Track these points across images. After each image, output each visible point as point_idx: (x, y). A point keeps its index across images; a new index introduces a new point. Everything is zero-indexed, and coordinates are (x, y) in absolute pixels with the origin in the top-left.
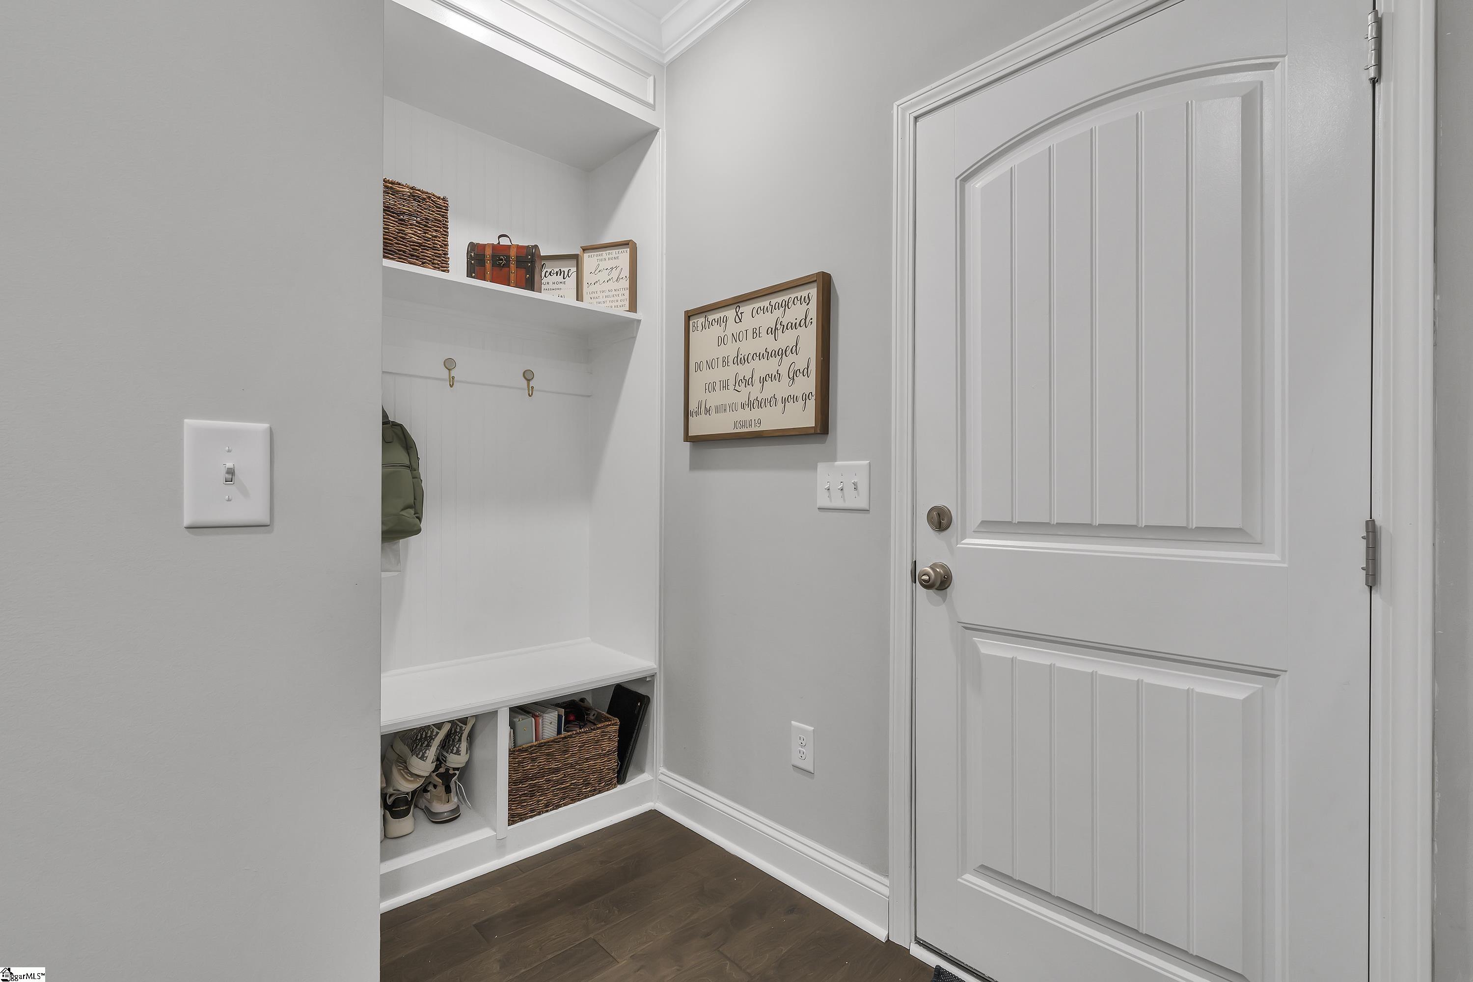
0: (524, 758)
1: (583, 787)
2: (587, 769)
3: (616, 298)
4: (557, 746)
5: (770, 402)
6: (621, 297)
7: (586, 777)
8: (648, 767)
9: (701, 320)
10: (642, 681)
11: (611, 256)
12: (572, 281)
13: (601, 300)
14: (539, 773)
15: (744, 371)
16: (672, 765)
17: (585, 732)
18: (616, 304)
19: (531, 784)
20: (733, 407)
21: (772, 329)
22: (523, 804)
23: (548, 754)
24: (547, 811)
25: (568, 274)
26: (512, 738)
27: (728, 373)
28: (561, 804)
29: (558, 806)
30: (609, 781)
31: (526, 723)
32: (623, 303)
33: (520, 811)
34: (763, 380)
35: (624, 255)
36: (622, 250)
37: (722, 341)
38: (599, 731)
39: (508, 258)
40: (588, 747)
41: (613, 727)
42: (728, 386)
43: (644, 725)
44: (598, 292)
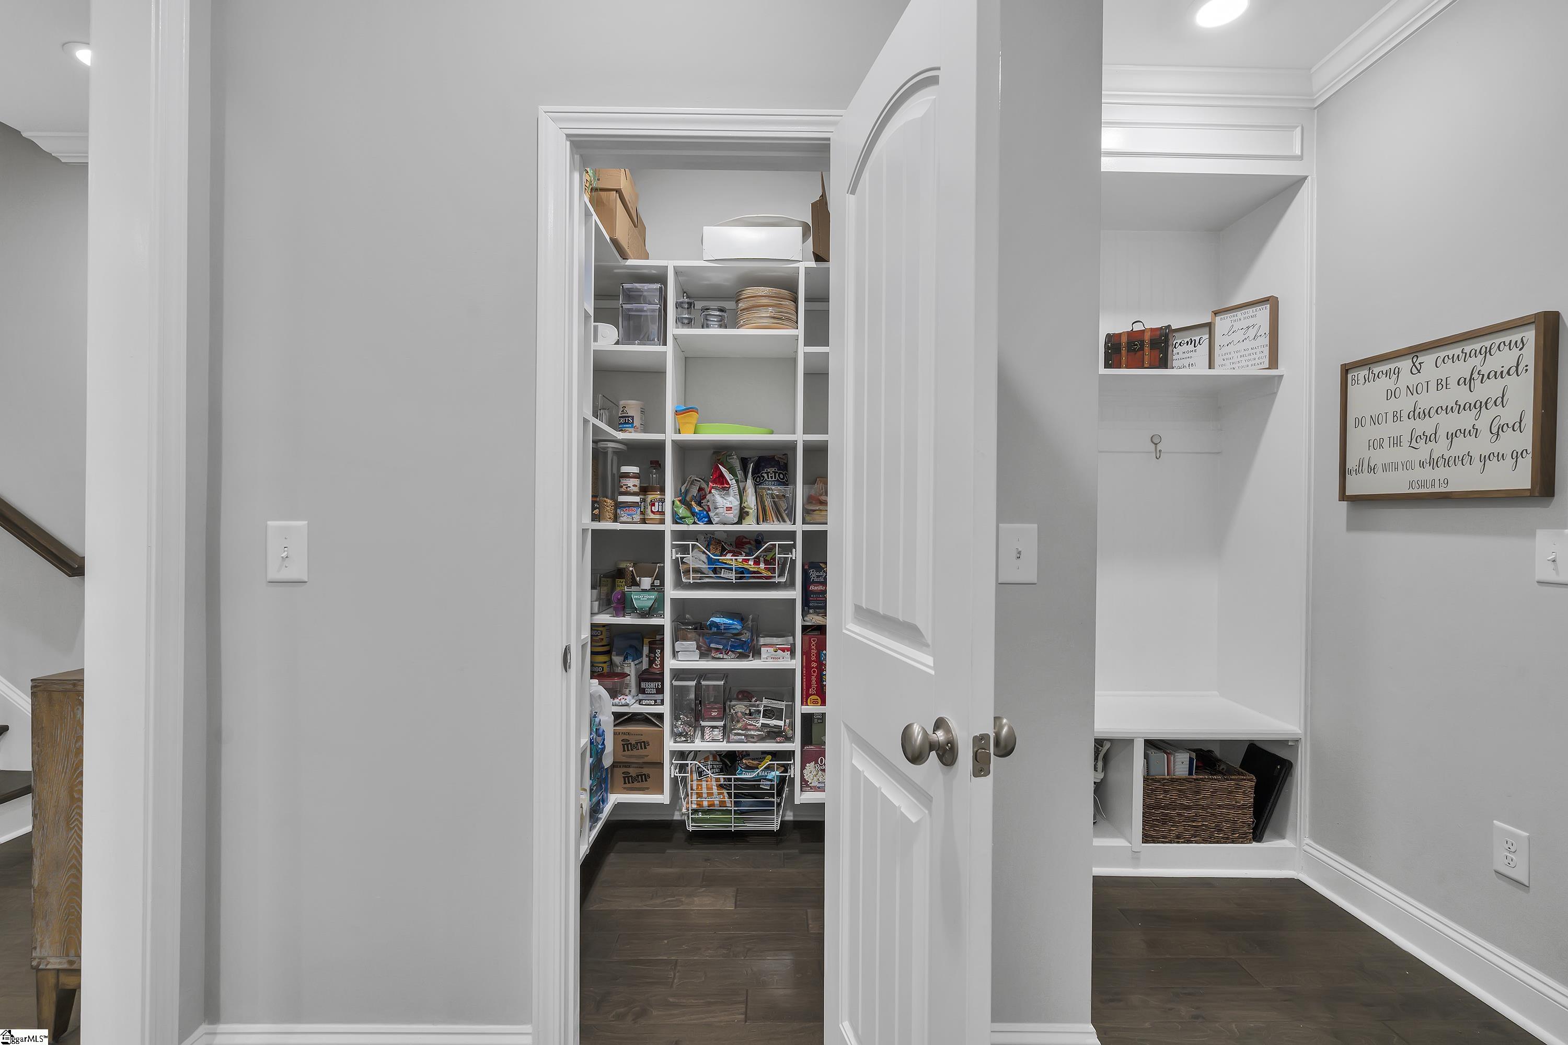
0: (1157, 787)
1: (1215, 831)
2: (1219, 816)
3: (1253, 357)
4: (1188, 785)
5: (1462, 460)
6: (1259, 355)
7: (1218, 822)
8: (1289, 833)
9: (1363, 373)
10: (1283, 743)
11: (1247, 315)
12: (1204, 348)
13: (1235, 360)
14: (1170, 805)
15: (1425, 425)
16: (1319, 836)
17: (1219, 780)
18: (1253, 362)
19: (1163, 812)
20: (1408, 466)
21: (1465, 379)
22: (1155, 828)
23: (1180, 791)
24: (1178, 842)
25: (1199, 342)
26: (1146, 767)
27: (1404, 428)
28: (1193, 841)
29: (1189, 842)
30: (1244, 834)
31: (1158, 757)
32: (1261, 361)
33: (1153, 833)
34: (1451, 437)
35: (1263, 313)
36: (1261, 307)
37: (1392, 394)
38: (1233, 783)
39: (1142, 343)
40: (1221, 794)
41: (1249, 783)
42: (1400, 442)
43: (1285, 790)
44: (1232, 353)
